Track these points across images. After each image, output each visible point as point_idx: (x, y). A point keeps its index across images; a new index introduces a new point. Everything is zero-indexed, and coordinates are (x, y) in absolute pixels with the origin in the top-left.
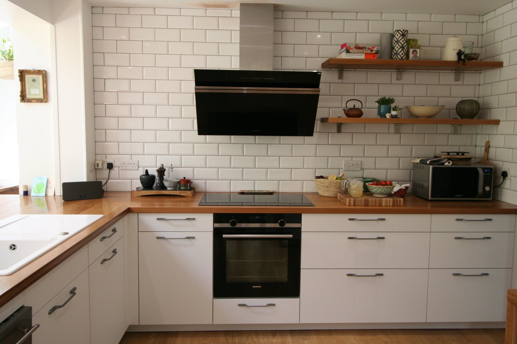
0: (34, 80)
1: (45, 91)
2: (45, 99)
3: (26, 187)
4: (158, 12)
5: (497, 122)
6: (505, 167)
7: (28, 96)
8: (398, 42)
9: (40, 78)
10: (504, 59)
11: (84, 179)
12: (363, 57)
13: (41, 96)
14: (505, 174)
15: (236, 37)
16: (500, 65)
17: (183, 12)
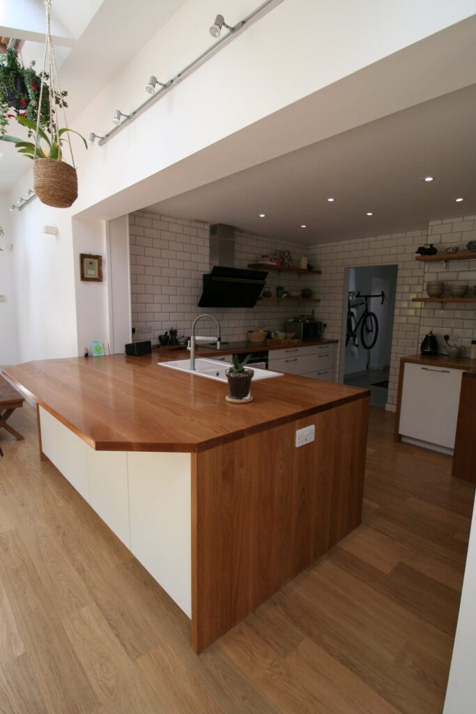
0: (91, 263)
1: (100, 273)
2: (99, 279)
3: (87, 350)
4: (163, 218)
5: (319, 301)
6: (325, 322)
7: (86, 276)
8: (287, 257)
9: (96, 261)
10: (323, 270)
11: (131, 342)
12: (275, 264)
13: (96, 276)
14: (325, 326)
15: (207, 243)
16: (320, 273)
17: (178, 221)
